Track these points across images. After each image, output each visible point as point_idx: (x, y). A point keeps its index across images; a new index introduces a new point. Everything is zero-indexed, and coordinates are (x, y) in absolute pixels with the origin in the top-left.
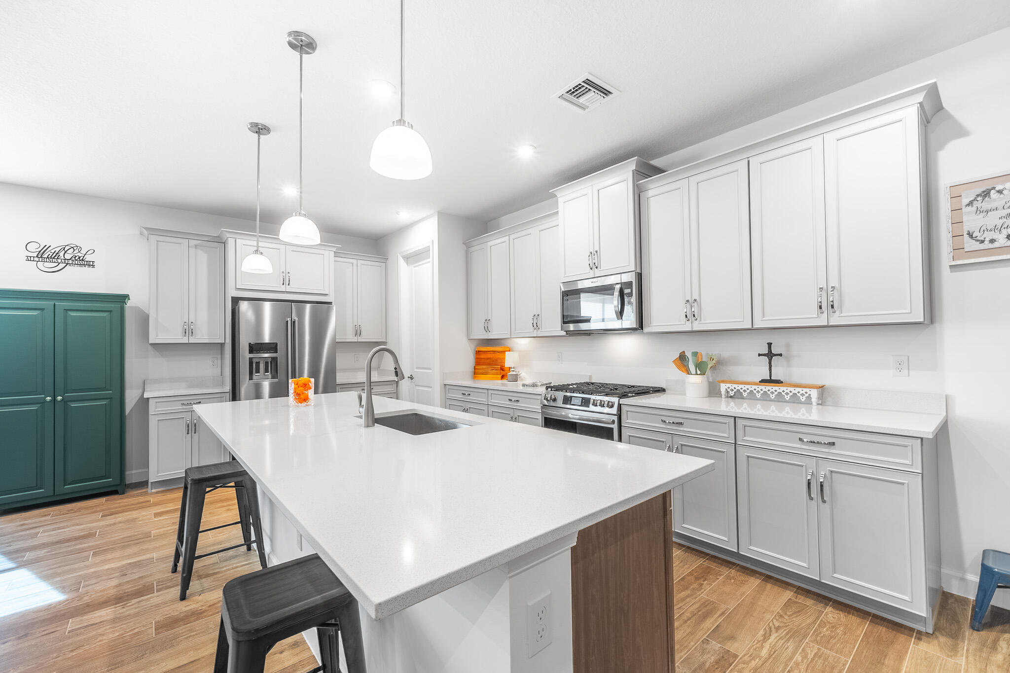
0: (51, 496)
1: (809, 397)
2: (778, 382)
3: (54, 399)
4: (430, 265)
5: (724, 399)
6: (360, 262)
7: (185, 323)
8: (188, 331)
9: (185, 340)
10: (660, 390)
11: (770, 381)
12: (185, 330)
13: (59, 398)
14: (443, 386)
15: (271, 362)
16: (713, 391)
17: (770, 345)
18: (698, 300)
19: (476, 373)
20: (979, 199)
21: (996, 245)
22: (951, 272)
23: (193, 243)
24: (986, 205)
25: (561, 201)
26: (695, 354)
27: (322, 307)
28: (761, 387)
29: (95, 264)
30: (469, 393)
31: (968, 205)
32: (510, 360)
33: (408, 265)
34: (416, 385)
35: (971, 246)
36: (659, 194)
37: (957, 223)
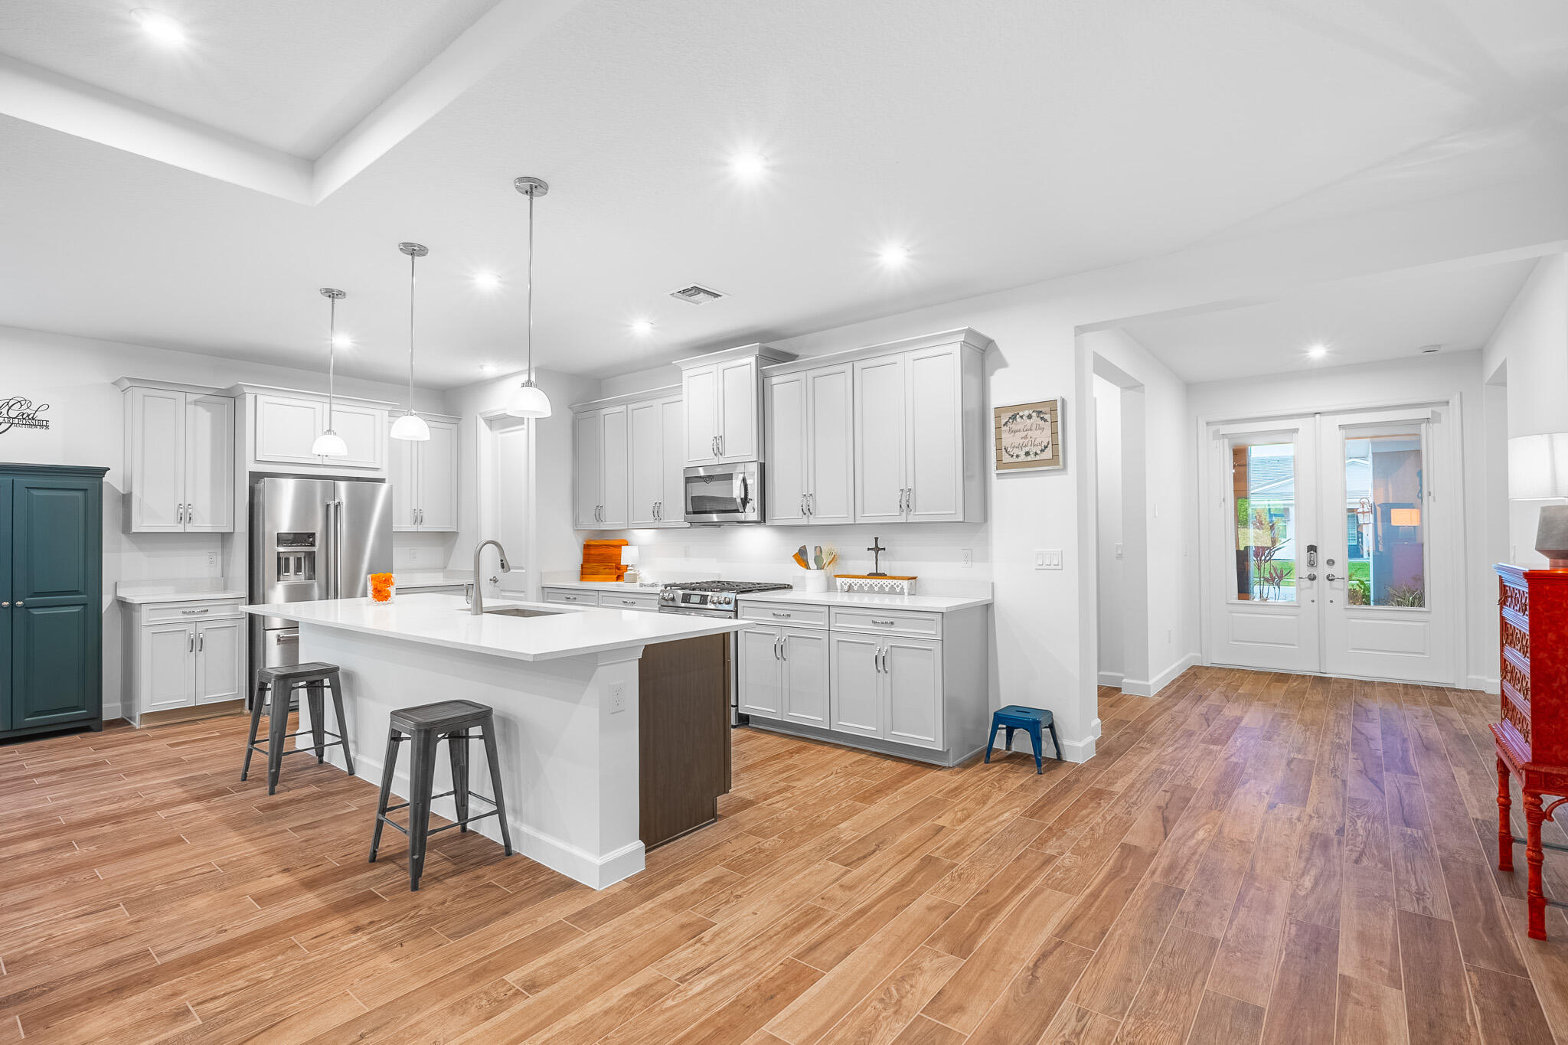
0: (8, 731)
1: (902, 588)
2: (883, 575)
3: (13, 605)
4: (524, 432)
5: (839, 594)
7: (180, 505)
8: (185, 516)
9: (180, 528)
10: (789, 587)
11: (877, 575)
12: (181, 514)
13: (20, 603)
14: (540, 589)
15: (305, 558)
16: (830, 587)
17: (876, 539)
18: (813, 495)
19: (585, 573)
20: (1011, 421)
21: (1020, 460)
22: (998, 479)
23: (191, 397)
24: (1015, 427)
25: (685, 374)
27: (364, 484)
28: (868, 580)
29: (49, 424)
30: (575, 596)
31: (1004, 425)
32: (627, 556)
33: (491, 429)
34: (501, 590)
35: (1006, 459)
36: (782, 382)
37: (999, 439)
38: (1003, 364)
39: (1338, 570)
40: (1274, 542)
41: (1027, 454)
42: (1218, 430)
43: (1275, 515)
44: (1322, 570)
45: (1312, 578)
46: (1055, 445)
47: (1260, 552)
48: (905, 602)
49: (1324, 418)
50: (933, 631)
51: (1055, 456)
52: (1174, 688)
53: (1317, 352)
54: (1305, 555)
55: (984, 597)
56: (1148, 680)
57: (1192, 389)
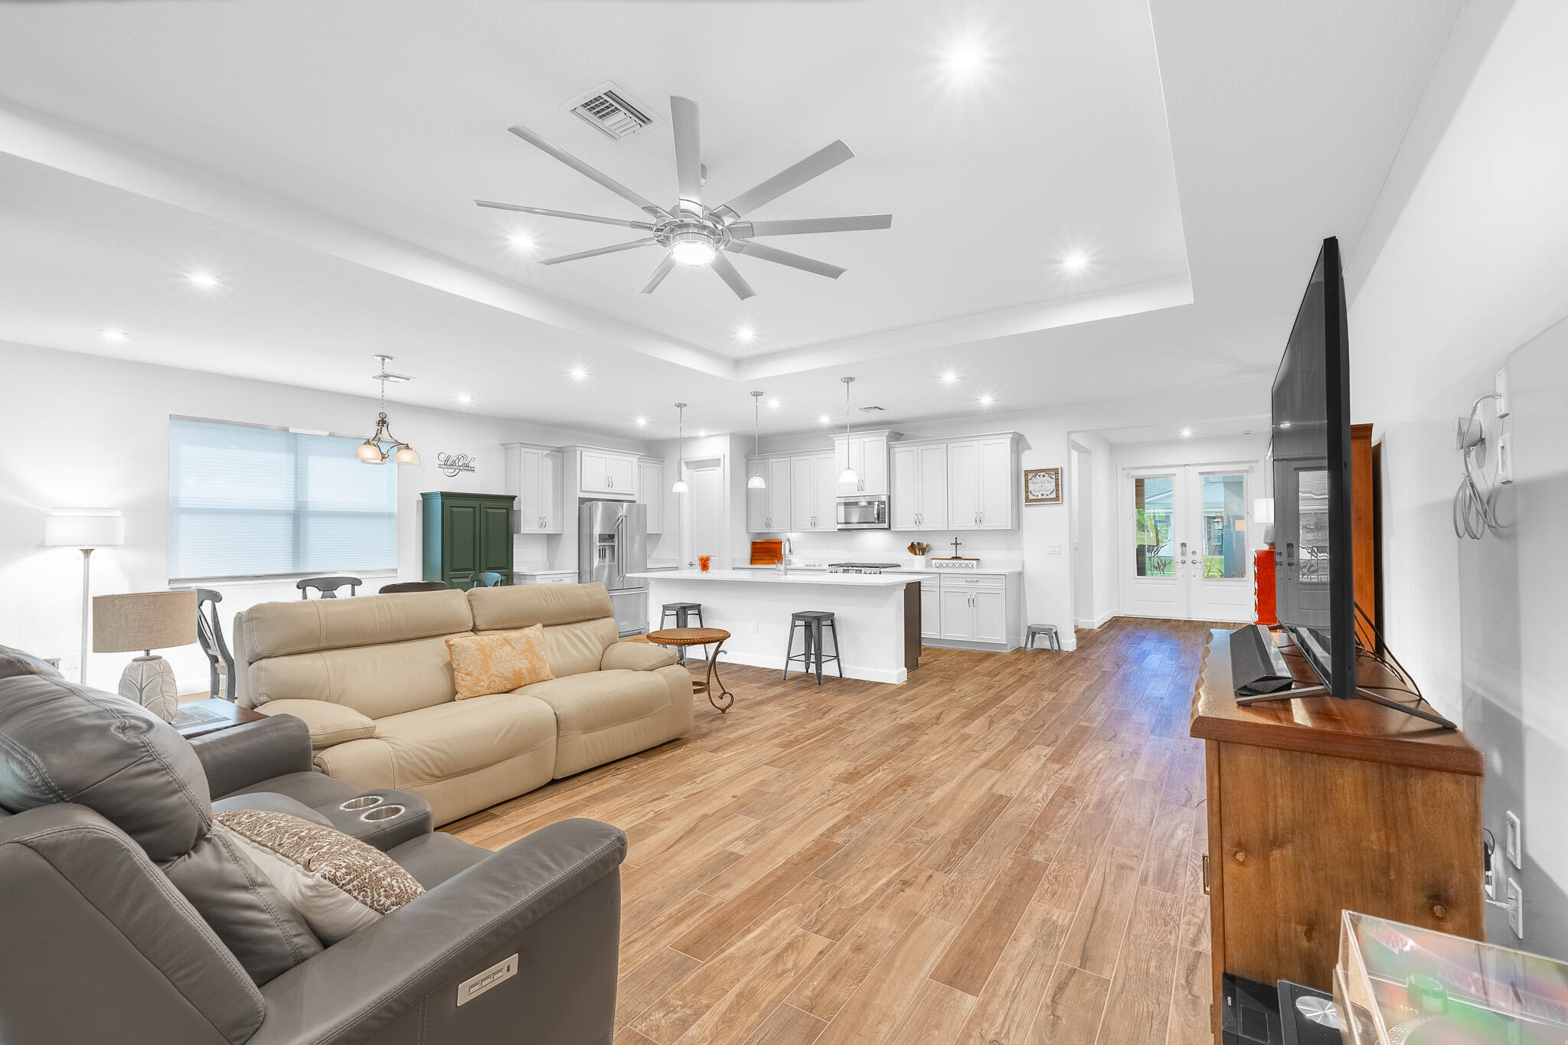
1: (972, 565)
2: (960, 558)
4: (719, 472)
5: (934, 568)
6: (646, 464)
7: (541, 517)
8: (543, 524)
9: (540, 531)
10: (899, 566)
11: (956, 558)
12: (541, 523)
16: (928, 565)
17: (957, 538)
18: (923, 514)
19: (753, 559)
20: (1033, 477)
21: (1037, 498)
22: (1026, 507)
23: (545, 452)
24: (1035, 480)
25: (835, 443)
26: (919, 544)
28: (952, 561)
29: (477, 469)
31: (1030, 479)
32: (786, 549)
33: (691, 468)
35: (1031, 497)
36: (902, 452)
37: (1027, 486)
38: (1029, 448)
39: (1198, 558)
40: (1158, 541)
41: (1042, 495)
42: (1129, 473)
43: (1160, 522)
44: (1189, 558)
45: (1183, 562)
46: (1057, 491)
47: (1151, 548)
48: (975, 571)
49: (1191, 468)
50: (1000, 584)
51: (1058, 496)
52: (1106, 625)
53: (1186, 433)
54: (1179, 549)
55: (1018, 569)
56: (1093, 619)
57: (1114, 448)
